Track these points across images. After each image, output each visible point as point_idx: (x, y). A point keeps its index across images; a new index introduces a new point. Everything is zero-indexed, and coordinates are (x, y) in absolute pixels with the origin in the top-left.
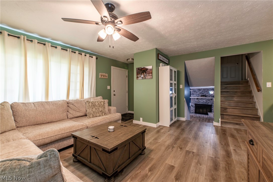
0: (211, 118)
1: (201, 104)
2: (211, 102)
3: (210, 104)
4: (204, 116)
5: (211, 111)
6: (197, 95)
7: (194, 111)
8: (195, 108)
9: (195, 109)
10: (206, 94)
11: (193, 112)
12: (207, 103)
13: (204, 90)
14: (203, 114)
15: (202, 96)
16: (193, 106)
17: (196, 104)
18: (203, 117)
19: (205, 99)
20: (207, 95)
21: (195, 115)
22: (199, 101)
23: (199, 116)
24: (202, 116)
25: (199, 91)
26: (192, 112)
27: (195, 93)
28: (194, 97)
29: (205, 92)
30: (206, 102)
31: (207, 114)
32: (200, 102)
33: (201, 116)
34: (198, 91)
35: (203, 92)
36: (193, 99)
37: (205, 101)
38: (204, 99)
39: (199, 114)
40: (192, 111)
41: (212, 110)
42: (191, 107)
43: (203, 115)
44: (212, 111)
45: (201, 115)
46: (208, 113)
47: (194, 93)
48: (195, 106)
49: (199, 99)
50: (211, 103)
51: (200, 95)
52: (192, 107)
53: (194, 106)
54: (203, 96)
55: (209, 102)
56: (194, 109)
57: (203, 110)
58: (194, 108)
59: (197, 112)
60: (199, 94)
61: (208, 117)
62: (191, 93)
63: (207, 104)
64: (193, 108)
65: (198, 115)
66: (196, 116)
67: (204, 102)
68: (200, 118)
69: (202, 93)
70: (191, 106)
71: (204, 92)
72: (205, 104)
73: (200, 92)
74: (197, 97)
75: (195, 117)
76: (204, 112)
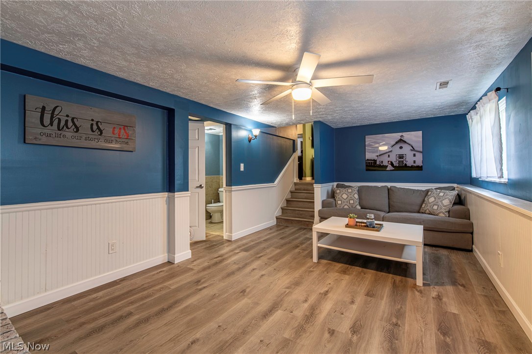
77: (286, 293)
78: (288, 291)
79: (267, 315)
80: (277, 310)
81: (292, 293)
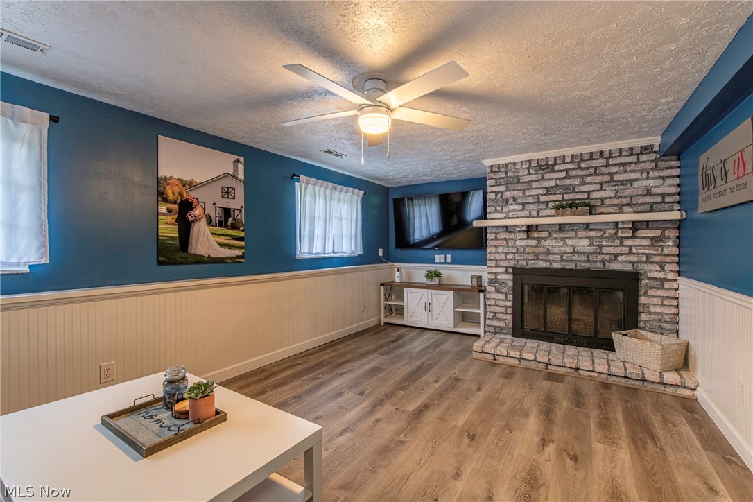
0: (644, 380)
1: (555, 265)
2: (630, 253)
3: (628, 268)
4: (586, 365)
5: (629, 321)
6: (532, 206)
7: (510, 317)
8: (514, 301)
9: (514, 307)
10: (593, 195)
11: (502, 324)
12: (603, 262)
13: (579, 167)
14: (571, 343)
15: (561, 207)
16: (503, 283)
17: (518, 272)
18: (577, 369)
19: (587, 226)
20: (602, 200)
21: (513, 353)
22: (542, 250)
23: (542, 358)
24: (571, 362)
25: (543, 179)
26: (495, 323)
27: (516, 194)
28: (507, 217)
29: (588, 179)
30: (592, 249)
31: (609, 346)
32: (548, 253)
33: (554, 361)
34: (534, 177)
35: (568, 182)
36: (501, 236)
37: (586, 242)
38: (581, 234)
39: (545, 345)
40: (495, 318)
41: (637, 314)
42: (488, 289)
43: (571, 350)
44: (643, 317)
45: (556, 348)
46: (615, 336)
47: (507, 194)
48: (514, 280)
49: (545, 234)
50: (633, 258)
51: (547, 203)
52: (498, 291)
53: (511, 284)
54: (568, 210)
55: (612, 250)
56: (510, 304)
57: (570, 313)
58: (510, 297)
59: (528, 325)
60: (543, 199)
61: (617, 369)
62: (489, 196)
63: (599, 266)
64: (502, 296)
65: (536, 351)
66: (520, 359)
67: (574, 252)
68: (552, 377)
69: (566, 189)
70: (491, 282)
71: (577, 181)
72: (586, 265)
73: (552, 183)
74: (530, 216)
75: (509, 374)
76: (575, 326)
77: (404, 434)
78: (402, 437)
79: (424, 407)
80: (413, 411)
81: (395, 433)
